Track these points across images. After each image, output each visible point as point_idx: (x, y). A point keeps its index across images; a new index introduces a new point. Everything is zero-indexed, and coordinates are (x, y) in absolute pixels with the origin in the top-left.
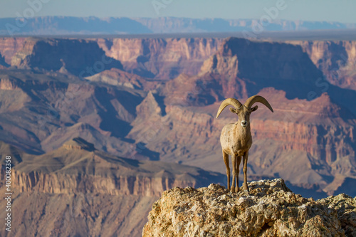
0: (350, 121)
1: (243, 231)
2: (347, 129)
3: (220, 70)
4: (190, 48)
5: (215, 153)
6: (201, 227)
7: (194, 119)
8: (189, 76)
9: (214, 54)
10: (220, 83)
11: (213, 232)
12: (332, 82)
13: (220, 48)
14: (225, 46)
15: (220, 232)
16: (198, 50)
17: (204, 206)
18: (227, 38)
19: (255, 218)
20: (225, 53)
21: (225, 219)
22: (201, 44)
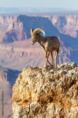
0: (68, 48)
1: (63, 86)
2: (67, 51)
3: (15, 28)
4: (4, 20)
5: (14, 62)
6: (43, 84)
7: (6, 49)
8: (3, 31)
9: (13, 22)
10: (16, 33)
11: (49, 87)
12: (61, 32)
13: (15, 19)
14: (17, 18)
15: (52, 87)
16: (7, 20)
17: (43, 75)
18: (18, 15)
19: (68, 79)
20: (18, 21)
21: (54, 81)
22: (8, 18)
